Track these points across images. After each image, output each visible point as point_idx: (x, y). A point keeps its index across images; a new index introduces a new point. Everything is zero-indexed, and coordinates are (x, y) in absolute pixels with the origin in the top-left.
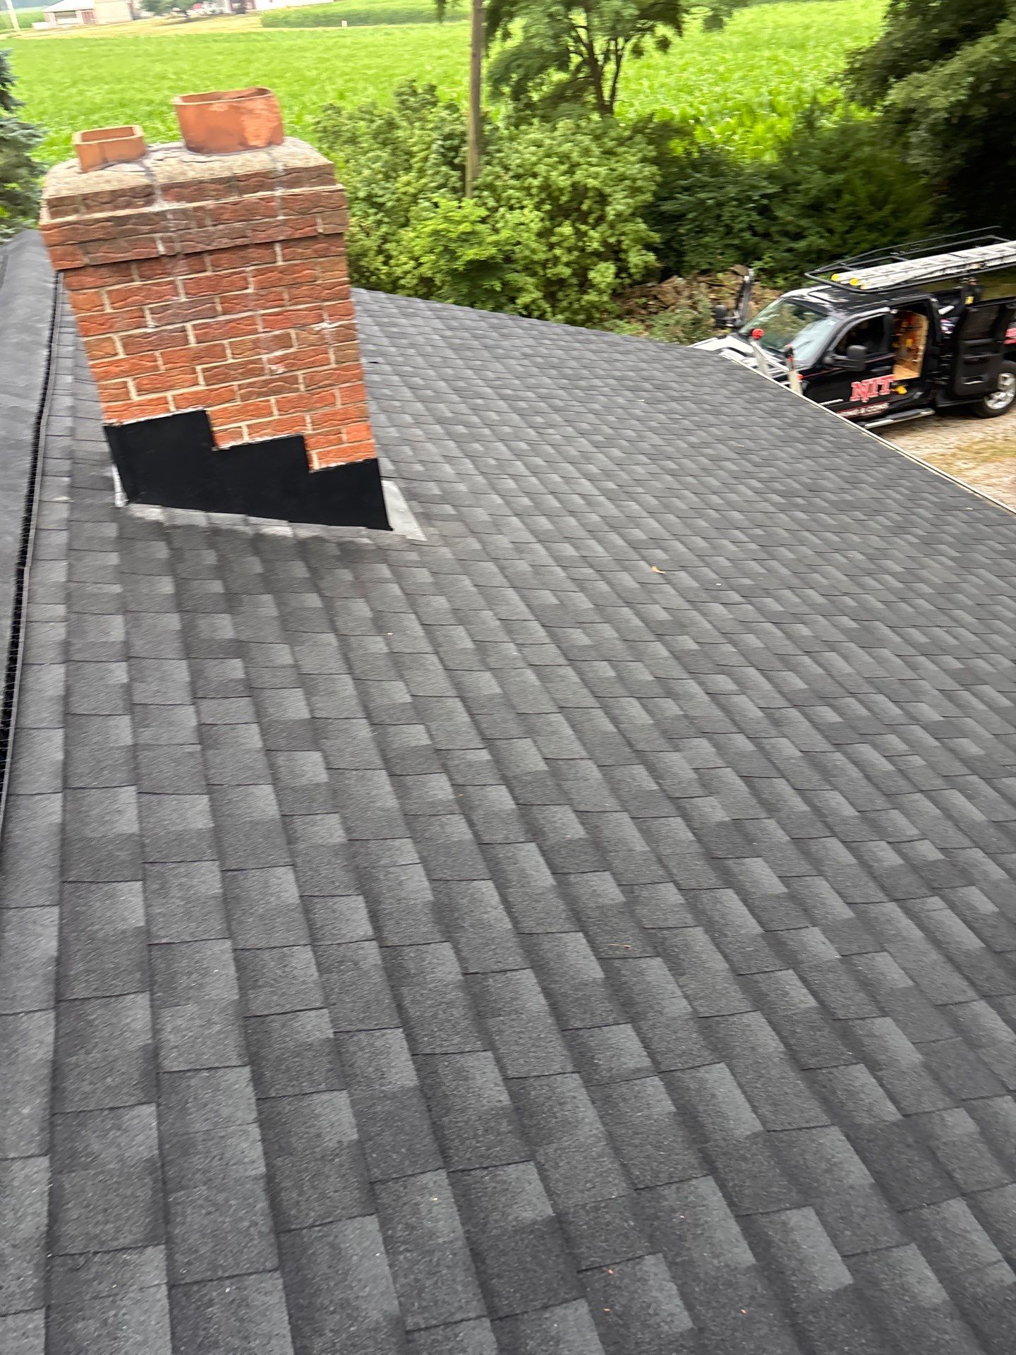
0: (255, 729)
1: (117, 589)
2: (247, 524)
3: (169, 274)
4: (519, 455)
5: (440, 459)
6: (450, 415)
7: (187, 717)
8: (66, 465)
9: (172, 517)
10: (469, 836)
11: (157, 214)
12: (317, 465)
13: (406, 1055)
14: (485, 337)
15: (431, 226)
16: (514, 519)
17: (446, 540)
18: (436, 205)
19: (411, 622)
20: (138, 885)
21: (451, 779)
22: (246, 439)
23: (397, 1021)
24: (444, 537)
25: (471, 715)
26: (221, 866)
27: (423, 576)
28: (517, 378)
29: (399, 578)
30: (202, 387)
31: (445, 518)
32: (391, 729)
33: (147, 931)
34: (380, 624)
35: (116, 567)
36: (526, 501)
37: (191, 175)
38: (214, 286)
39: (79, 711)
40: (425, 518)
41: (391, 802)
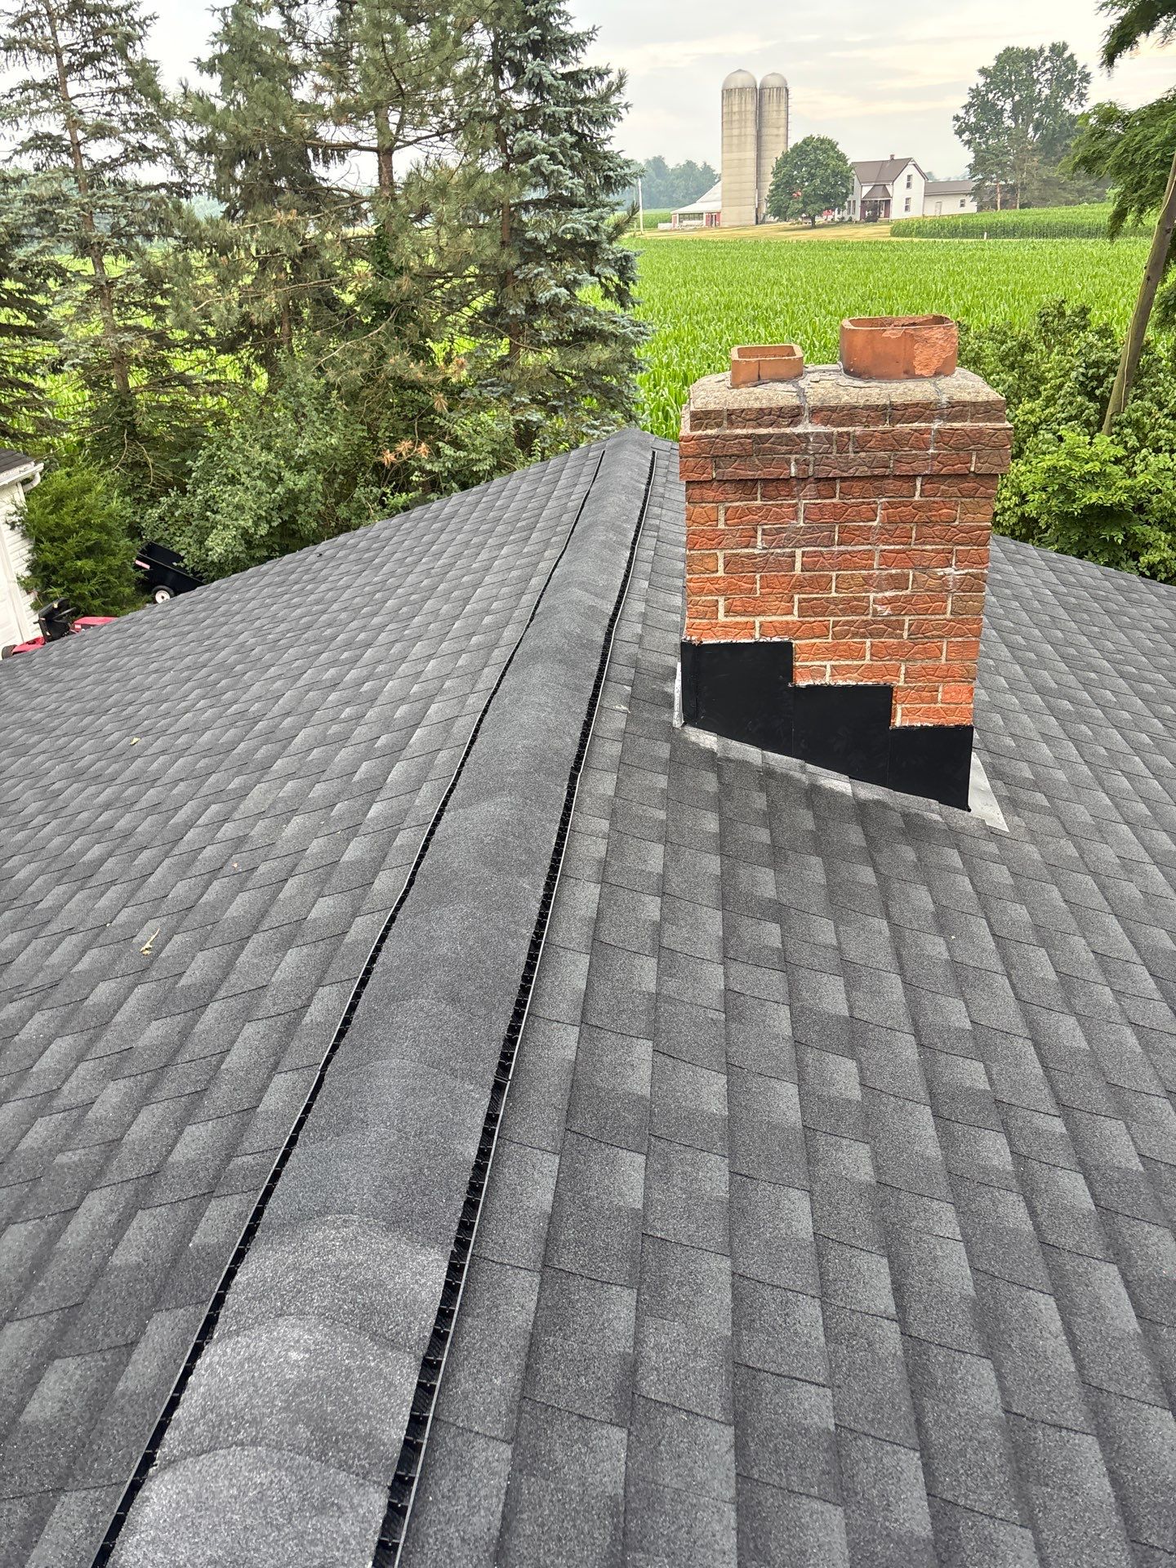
0: (785, 1012)
1: (662, 815)
2: (803, 770)
3: (794, 497)
4: (1137, 750)
5: (1038, 737)
6: (1054, 685)
7: (714, 978)
8: (629, 674)
9: (725, 748)
10: (1028, 1227)
11: (799, 436)
12: (898, 721)
13: (920, 1492)
14: (1107, 599)
15: (1048, 461)
16: (1125, 827)
17: (1034, 836)
18: (1061, 439)
19: (980, 927)
20: (641, 1159)
21: (1011, 1143)
22: (828, 680)
23: (914, 1441)
24: (1031, 831)
25: (1045, 1068)
26: (730, 1165)
27: (1001, 875)
28: (1144, 654)
29: (972, 872)
30: (795, 618)
31: (1035, 809)
32: (942, 1057)
33: (641, 1217)
34: (942, 922)
35: (663, 790)
36: (1142, 808)
37: (845, 399)
38: (838, 514)
39: (608, 940)
40: (1010, 804)
41: (934, 1151)
